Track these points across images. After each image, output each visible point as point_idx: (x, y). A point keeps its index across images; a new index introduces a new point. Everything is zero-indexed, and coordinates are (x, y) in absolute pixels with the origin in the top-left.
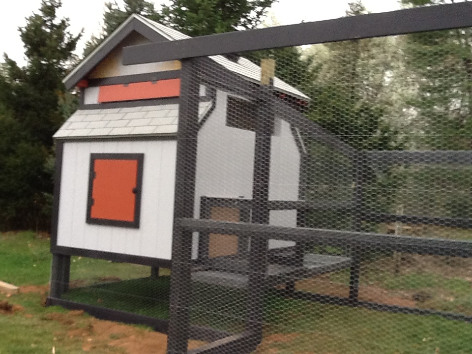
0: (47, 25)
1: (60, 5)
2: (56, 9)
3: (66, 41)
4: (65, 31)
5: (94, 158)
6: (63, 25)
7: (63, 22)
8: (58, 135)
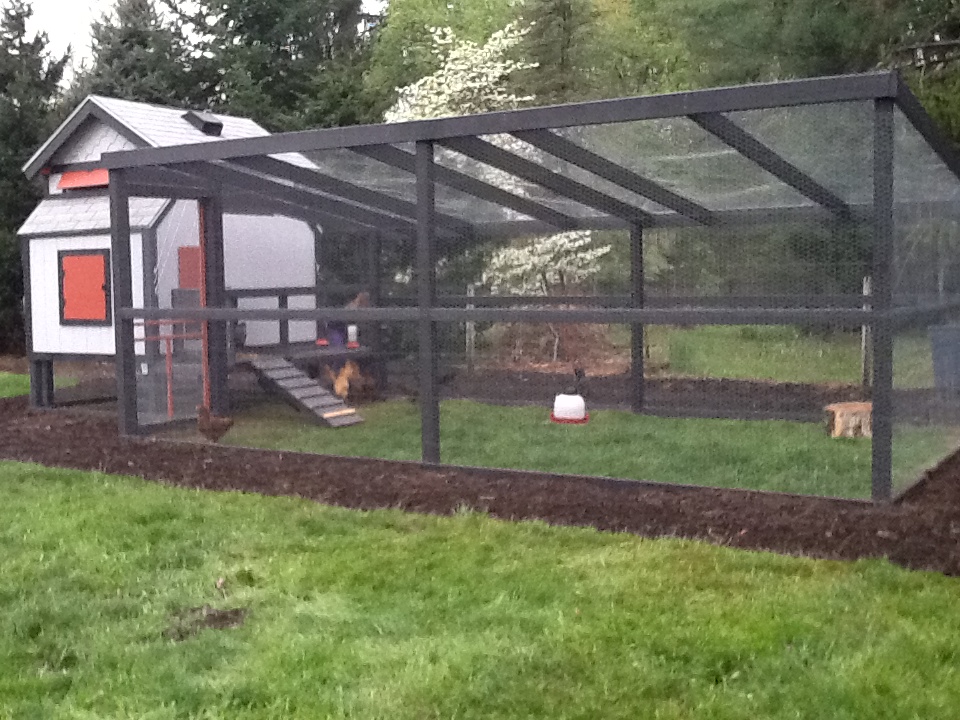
0: (14, 47)
1: (29, 13)
2: (26, 19)
3: (45, 66)
4: (42, 53)
5: (61, 255)
6: (39, 44)
7: (38, 40)
8: (23, 230)
